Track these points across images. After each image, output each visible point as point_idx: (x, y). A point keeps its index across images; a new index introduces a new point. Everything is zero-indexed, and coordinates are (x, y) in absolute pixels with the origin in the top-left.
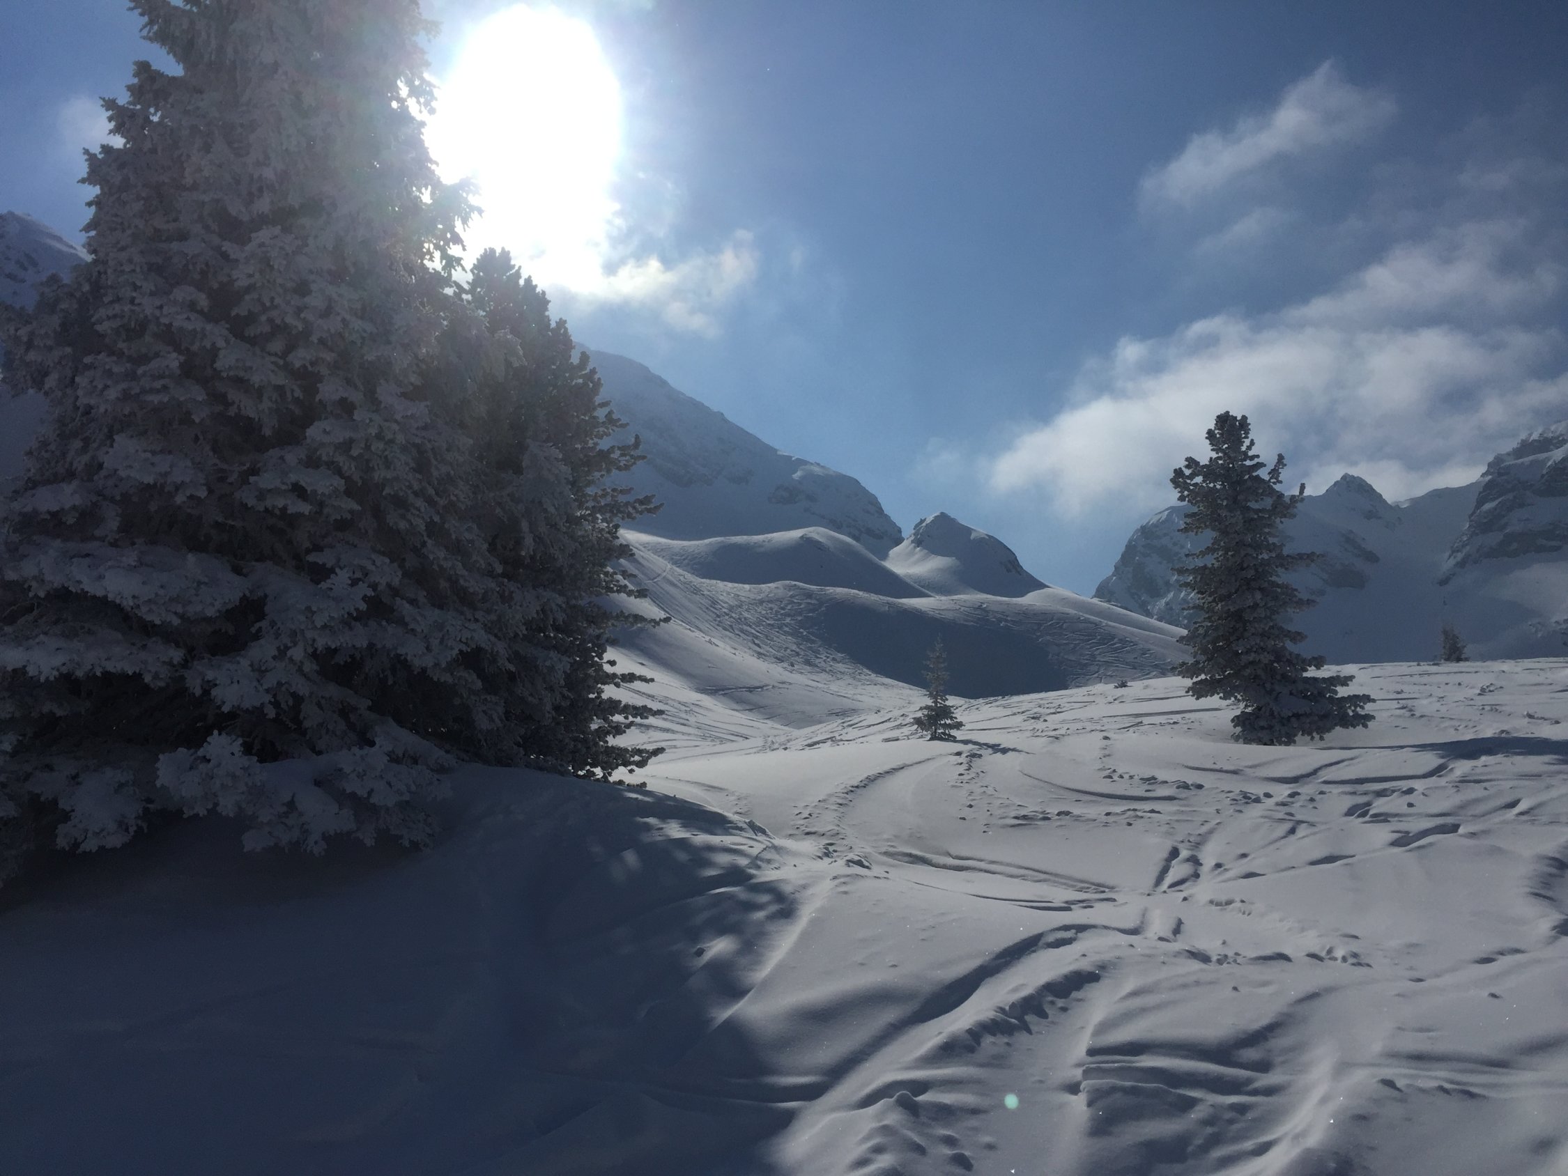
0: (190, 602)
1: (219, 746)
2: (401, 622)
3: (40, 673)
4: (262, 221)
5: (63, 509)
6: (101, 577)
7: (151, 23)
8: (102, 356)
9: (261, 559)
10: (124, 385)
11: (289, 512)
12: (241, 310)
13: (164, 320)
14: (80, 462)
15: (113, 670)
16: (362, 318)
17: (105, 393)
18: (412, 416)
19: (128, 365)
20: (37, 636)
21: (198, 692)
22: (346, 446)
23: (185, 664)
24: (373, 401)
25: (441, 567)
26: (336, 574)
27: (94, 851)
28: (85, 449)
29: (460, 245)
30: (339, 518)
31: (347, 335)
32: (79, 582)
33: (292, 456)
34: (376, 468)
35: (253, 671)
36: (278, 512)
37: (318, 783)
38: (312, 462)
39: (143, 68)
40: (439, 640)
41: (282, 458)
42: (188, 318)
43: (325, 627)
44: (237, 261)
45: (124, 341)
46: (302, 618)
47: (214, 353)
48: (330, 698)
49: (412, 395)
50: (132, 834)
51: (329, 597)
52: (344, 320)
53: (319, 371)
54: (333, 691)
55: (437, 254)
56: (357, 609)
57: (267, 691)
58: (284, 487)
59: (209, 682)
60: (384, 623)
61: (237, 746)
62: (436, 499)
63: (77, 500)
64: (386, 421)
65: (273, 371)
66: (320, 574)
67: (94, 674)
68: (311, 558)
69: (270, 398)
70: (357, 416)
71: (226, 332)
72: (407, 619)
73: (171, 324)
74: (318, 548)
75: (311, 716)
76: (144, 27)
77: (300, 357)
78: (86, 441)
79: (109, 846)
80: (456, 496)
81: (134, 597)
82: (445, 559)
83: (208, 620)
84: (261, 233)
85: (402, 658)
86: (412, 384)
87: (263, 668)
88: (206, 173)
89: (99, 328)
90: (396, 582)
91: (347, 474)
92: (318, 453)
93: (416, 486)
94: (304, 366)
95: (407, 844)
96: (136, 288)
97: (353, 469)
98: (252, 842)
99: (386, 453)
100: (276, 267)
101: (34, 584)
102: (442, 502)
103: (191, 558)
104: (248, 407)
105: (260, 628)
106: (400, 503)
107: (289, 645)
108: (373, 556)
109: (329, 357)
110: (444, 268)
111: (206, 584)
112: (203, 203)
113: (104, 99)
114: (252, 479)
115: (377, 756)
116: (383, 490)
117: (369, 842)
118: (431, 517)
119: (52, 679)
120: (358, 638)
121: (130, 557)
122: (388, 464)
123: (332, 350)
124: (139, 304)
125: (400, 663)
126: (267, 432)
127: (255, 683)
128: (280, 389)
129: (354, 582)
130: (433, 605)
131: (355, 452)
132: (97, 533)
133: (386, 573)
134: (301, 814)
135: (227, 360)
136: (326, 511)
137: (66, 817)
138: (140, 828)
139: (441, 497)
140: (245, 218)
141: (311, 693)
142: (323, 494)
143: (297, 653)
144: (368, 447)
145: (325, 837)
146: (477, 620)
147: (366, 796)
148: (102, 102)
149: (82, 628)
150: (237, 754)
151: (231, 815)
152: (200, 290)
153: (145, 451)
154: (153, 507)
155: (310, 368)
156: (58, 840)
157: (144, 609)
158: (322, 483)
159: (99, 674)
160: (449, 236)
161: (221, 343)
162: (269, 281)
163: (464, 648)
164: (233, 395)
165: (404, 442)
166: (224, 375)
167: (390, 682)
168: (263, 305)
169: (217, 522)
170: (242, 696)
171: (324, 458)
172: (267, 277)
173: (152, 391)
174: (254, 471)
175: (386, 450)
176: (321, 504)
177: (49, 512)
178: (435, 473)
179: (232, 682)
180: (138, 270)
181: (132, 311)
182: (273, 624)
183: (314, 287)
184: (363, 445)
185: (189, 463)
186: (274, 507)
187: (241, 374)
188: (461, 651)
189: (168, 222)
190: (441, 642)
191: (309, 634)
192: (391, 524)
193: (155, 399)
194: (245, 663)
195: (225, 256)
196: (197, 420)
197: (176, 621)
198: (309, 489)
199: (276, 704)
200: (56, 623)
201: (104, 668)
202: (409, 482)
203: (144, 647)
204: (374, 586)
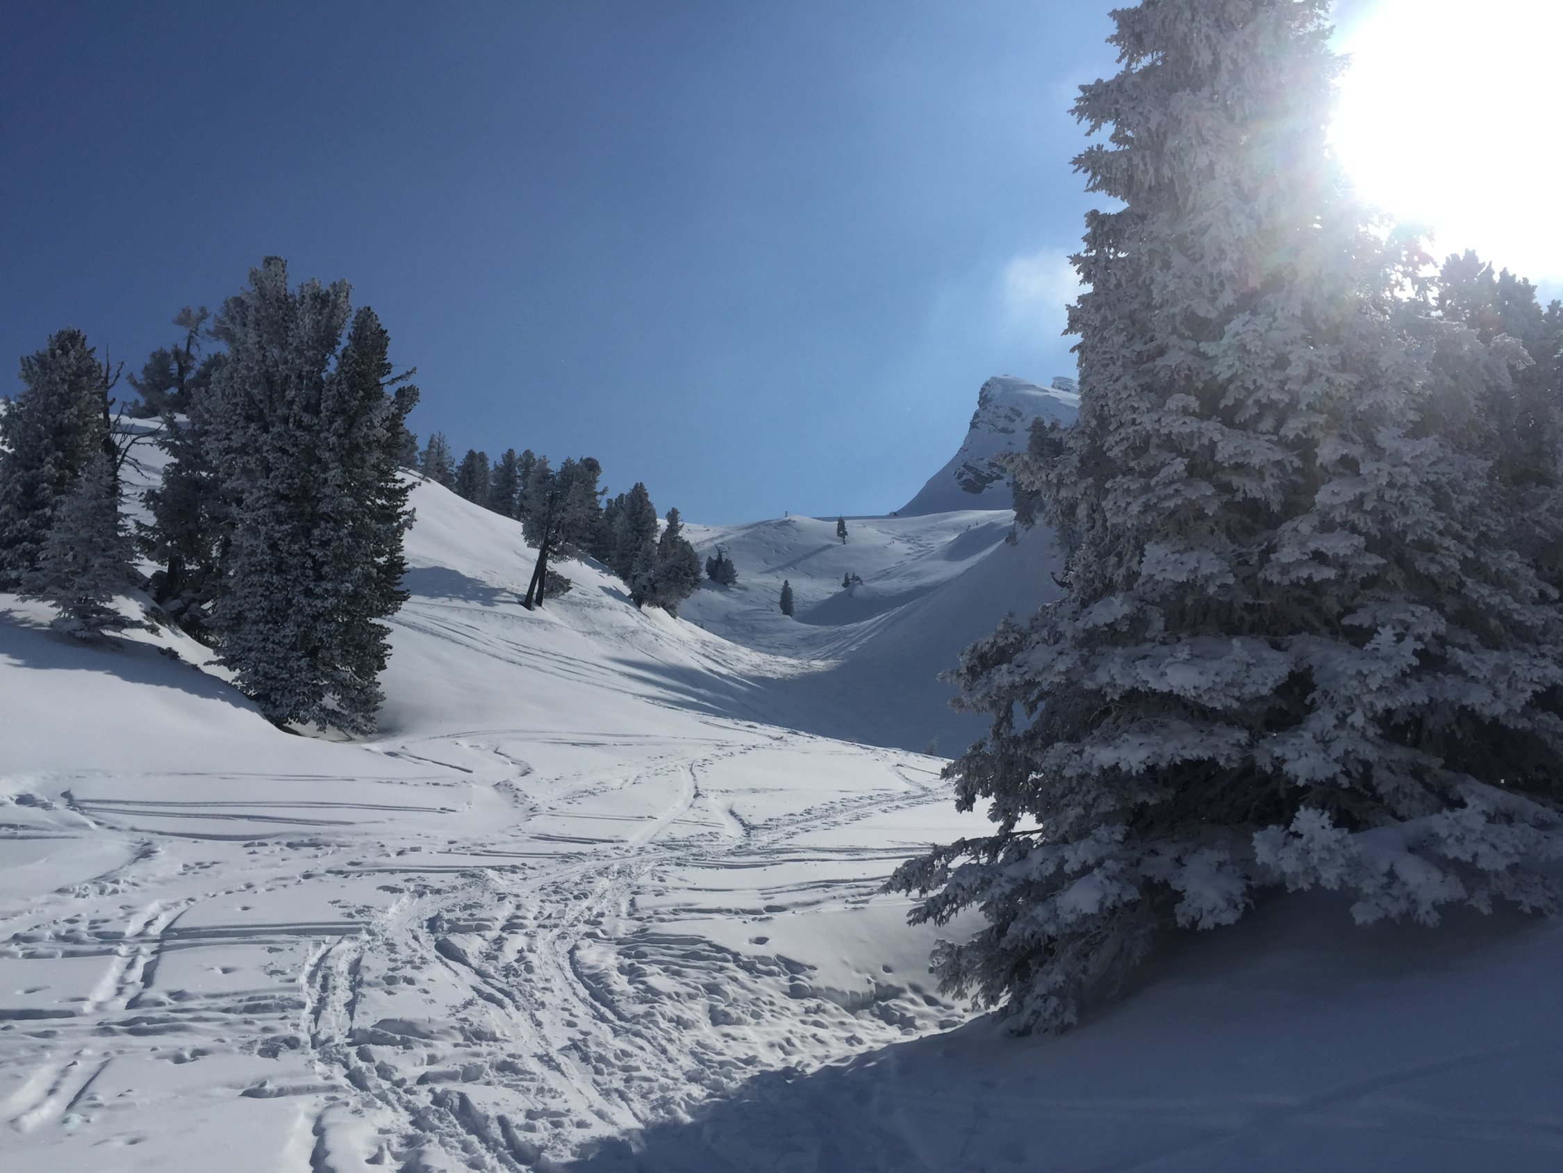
0: (1245, 684)
1: (1309, 820)
2: (1458, 670)
3: (1131, 768)
4: (1229, 314)
5: (1116, 620)
6: (1163, 674)
7: (1094, 175)
8: (1119, 478)
9: (1295, 631)
10: (1143, 499)
11: (1315, 580)
12: (1228, 401)
13: (1164, 431)
14: (1119, 576)
15: (1190, 758)
16: (1343, 371)
17: (1129, 509)
18: (1421, 455)
19: (1142, 480)
20: (1120, 736)
21: (1269, 769)
22: (1358, 503)
23: (1251, 745)
24: (1375, 450)
25: (1488, 605)
26: (1380, 633)
27: (1212, 928)
28: (1119, 564)
29: (1431, 264)
30: (1365, 576)
31: (1334, 392)
32: (1146, 682)
33: (1305, 526)
34: (1393, 517)
35: (1317, 742)
36: (1303, 583)
37: (1411, 850)
38: (1326, 526)
39: (1095, 218)
40: (1506, 684)
41: (1295, 529)
42: (1184, 423)
43: (1380, 689)
44: (1215, 357)
45: (1133, 460)
46: (1354, 683)
47: (1212, 446)
48: (1399, 760)
49: (1416, 432)
50: (1242, 910)
51: (1377, 658)
52: (1328, 380)
53: (1313, 437)
54: (1400, 753)
55: (1407, 282)
56: (1410, 666)
57: (1336, 760)
58: (1306, 557)
59: (1277, 758)
60: (1440, 675)
61: (1325, 819)
62: (1465, 533)
63: (1126, 609)
64: (1394, 466)
65: (1268, 449)
66: (1359, 637)
67: (1175, 764)
68: (1346, 621)
69: (1272, 475)
70: (1363, 470)
71: (1219, 425)
72: (1464, 667)
73: (1171, 433)
74: (1350, 611)
75: (1385, 782)
76: (1089, 181)
77: (1292, 428)
78: (1120, 556)
79: (1223, 923)
80: (1486, 525)
81: (1195, 688)
82: (1491, 595)
83: (1262, 699)
84: (1233, 324)
85: (1469, 709)
86: (1411, 422)
87: (1326, 739)
88: (1171, 288)
89: (1110, 454)
90: (1442, 628)
91: (1364, 531)
92: (1331, 516)
93: (1440, 525)
94: (1297, 436)
95: (1528, 910)
96: (1134, 409)
97: (1370, 524)
98: (1362, 915)
99: (1401, 499)
100: (1253, 350)
101: (1109, 690)
102: (1472, 535)
103: (1236, 642)
104: (1253, 489)
105: (1314, 699)
106: (1427, 547)
107: (1348, 712)
108: (1412, 607)
109: (1321, 419)
110: (1417, 294)
111: (1253, 664)
112: (1174, 315)
113: (1070, 257)
114: (1273, 556)
115: (1472, 817)
116: (1405, 536)
117: (1486, 910)
118: (1463, 554)
119: (1142, 772)
120: (1416, 694)
121: (1183, 653)
122: (1405, 510)
123: (1321, 412)
124: (1140, 424)
125: (1467, 714)
126: (1275, 508)
127: (1323, 755)
128: (1278, 464)
129: (1400, 638)
130: (1488, 647)
131: (1368, 506)
132: (1148, 635)
133: (1430, 623)
134: (1404, 884)
135: (1226, 450)
136: (1351, 572)
137: (1178, 896)
138: (1247, 906)
139: (1469, 530)
140: (1213, 315)
141: (1380, 758)
142: (1346, 556)
143: (1357, 719)
144: (1381, 498)
145: (1436, 906)
146: (1543, 656)
147: (1470, 860)
148: (1070, 260)
149: (1156, 722)
150: (1328, 827)
151: (1336, 888)
152: (1188, 394)
153: (1173, 553)
154: (1189, 601)
155: (1304, 436)
156: (1178, 919)
157: (1206, 698)
158: (1339, 545)
159: (1178, 763)
160: (1416, 258)
161: (1217, 437)
162: (1248, 366)
163: (1538, 688)
164: (1236, 481)
165: (1418, 484)
166: (1226, 465)
167: (1459, 736)
168: (1247, 389)
169: (1246, 604)
170: (1313, 769)
171: (1338, 520)
172: (1247, 362)
173: (1166, 498)
174: (1272, 549)
175: (1400, 496)
176: (1344, 566)
177: (1106, 625)
178: (1458, 507)
179: (1300, 756)
180: (1133, 393)
181: (1136, 431)
182: (1325, 693)
183: (1291, 357)
184: (1375, 497)
185: (1212, 555)
186: (1298, 578)
187: (1240, 460)
188: (1535, 693)
189: (1146, 343)
190: (1509, 686)
191: (1366, 699)
192: (1421, 571)
193: (1171, 504)
194: (1308, 736)
195: (1203, 356)
196: (1210, 514)
197: (1236, 705)
198: (1330, 554)
199: (1347, 773)
200: (1132, 721)
201: (1182, 756)
202: (1432, 523)
203: (1211, 733)
204: (1419, 638)
